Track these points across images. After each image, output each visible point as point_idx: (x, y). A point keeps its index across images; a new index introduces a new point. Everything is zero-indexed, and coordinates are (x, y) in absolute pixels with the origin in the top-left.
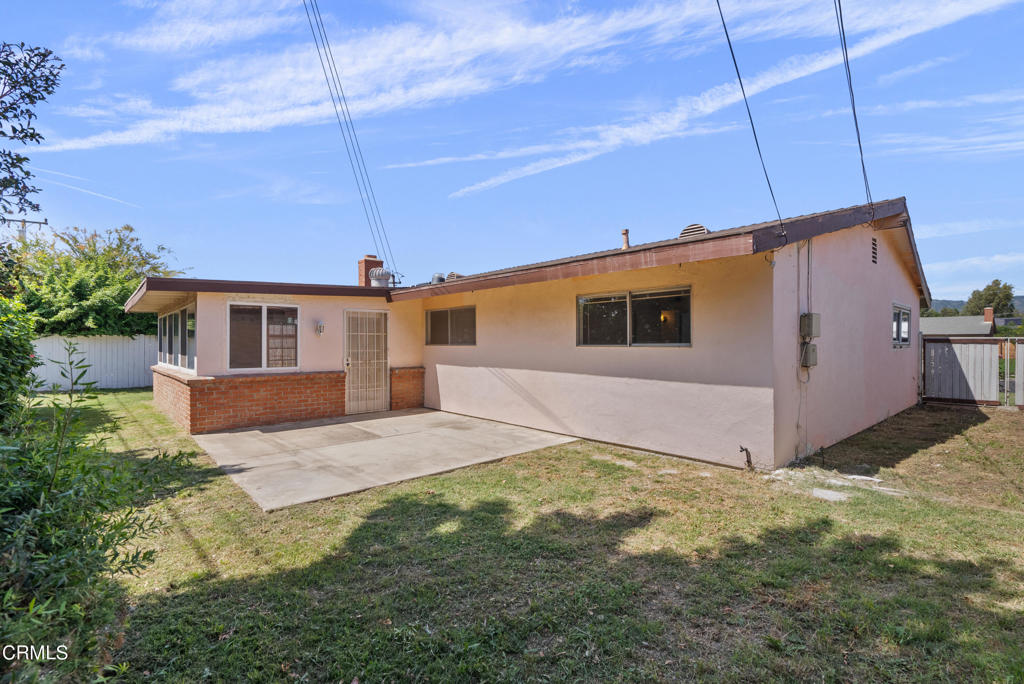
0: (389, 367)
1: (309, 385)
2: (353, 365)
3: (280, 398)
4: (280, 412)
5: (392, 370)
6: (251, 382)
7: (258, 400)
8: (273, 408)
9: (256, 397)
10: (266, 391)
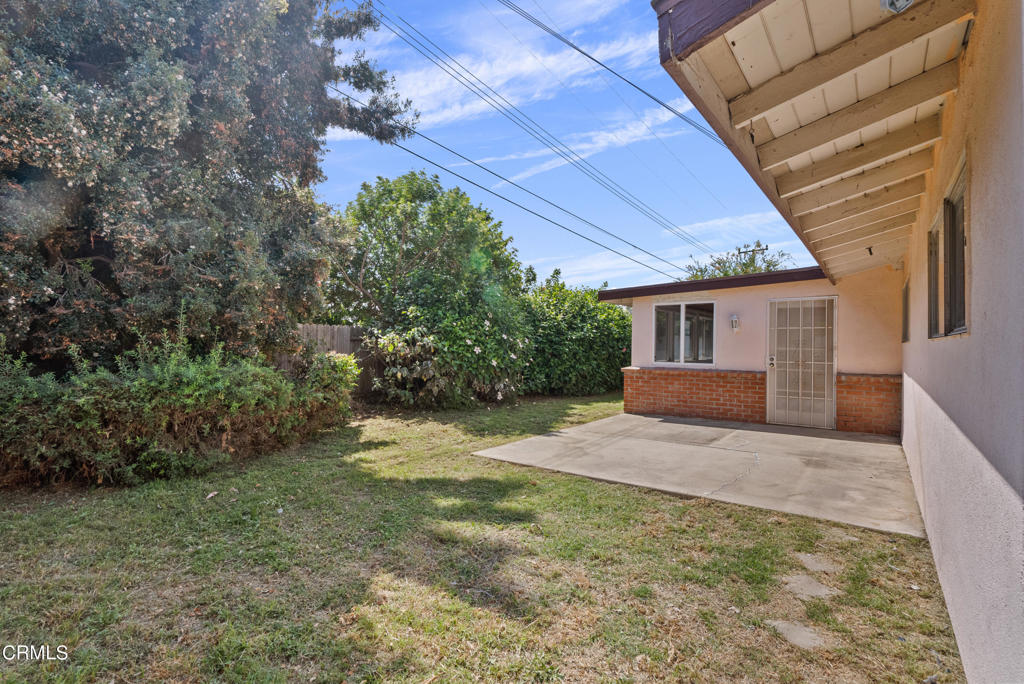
0: (835, 371)
1: (721, 384)
2: (779, 366)
3: (692, 393)
4: (692, 407)
5: (840, 374)
6: (667, 375)
7: (672, 392)
8: (685, 402)
9: (670, 389)
10: (680, 384)
